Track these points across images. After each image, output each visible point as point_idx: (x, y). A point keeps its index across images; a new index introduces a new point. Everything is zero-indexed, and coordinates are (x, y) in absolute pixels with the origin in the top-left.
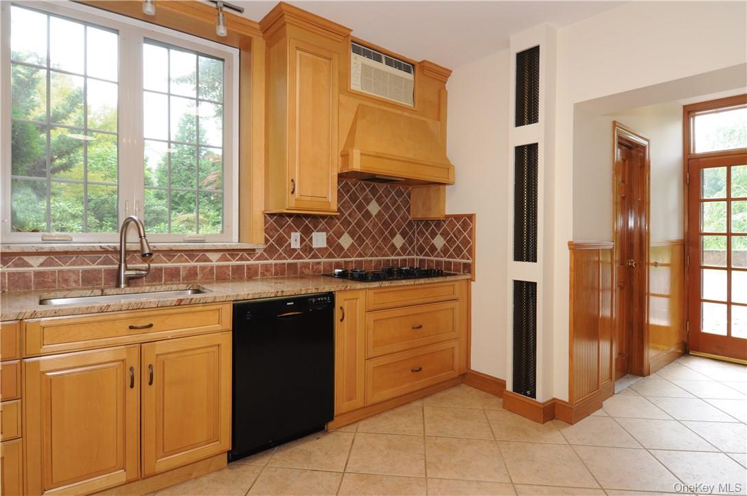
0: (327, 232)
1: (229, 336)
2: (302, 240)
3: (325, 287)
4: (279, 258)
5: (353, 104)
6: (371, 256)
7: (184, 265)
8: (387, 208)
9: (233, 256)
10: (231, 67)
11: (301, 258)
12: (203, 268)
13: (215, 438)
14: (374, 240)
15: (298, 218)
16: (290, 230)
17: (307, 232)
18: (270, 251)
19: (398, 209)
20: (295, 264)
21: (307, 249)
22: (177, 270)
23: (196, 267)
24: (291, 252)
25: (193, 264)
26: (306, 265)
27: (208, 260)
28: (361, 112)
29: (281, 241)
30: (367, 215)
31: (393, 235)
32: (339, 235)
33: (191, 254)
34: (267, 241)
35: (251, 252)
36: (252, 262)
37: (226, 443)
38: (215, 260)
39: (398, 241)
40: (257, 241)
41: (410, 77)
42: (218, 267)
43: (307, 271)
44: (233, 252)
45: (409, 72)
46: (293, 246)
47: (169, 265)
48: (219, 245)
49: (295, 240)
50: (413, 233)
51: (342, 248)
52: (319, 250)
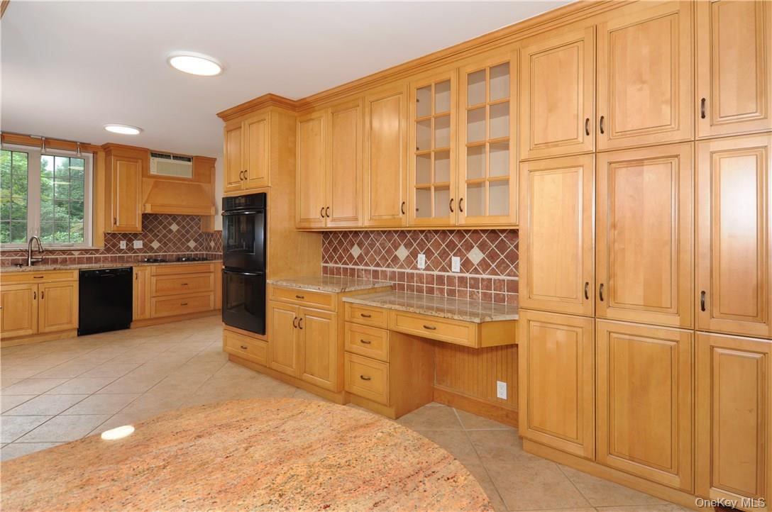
0: (143, 240)
1: (77, 283)
2: (127, 245)
3: (128, 265)
4: (114, 253)
5: (152, 181)
6: (173, 252)
7: (60, 257)
8: (184, 227)
9: (87, 253)
10: (88, 163)
11: (127, 253)
12: (70, 258)
13: (70, 322)
14: (175, 244)
15: (125, 236)
16: (120, 239)
17: (130, 241)
18: (108, 250)
19: (192, 227)
20: (124, 256)
21: (131, 249)
22: (57, 259)
23: (66, 258)
24: (120, 251)
25: (65, 256)
26: (130, 257)
27: (72, 254)
28: (156, 185)
29: (114, 245)
30: (170, 231)
31: (188, 241)
32: (151, 241)
33: (64, 252)
34: (106, 245)
35: (97, 251)
36: (97, 255)
37: (76, 325)
38: (76, 254)
39: (192, 244)
40: (101, 246)
41: (190, 163)
42: (78, 258)
43: (130, 260)
44: (87, 251)
45: (190, 161)
46: (121, 248)
47: (53, 257)
48: (79, 248)
49: (123, 245)
50: (203, 240)
51: (153, 248)
52: (138, 249)
